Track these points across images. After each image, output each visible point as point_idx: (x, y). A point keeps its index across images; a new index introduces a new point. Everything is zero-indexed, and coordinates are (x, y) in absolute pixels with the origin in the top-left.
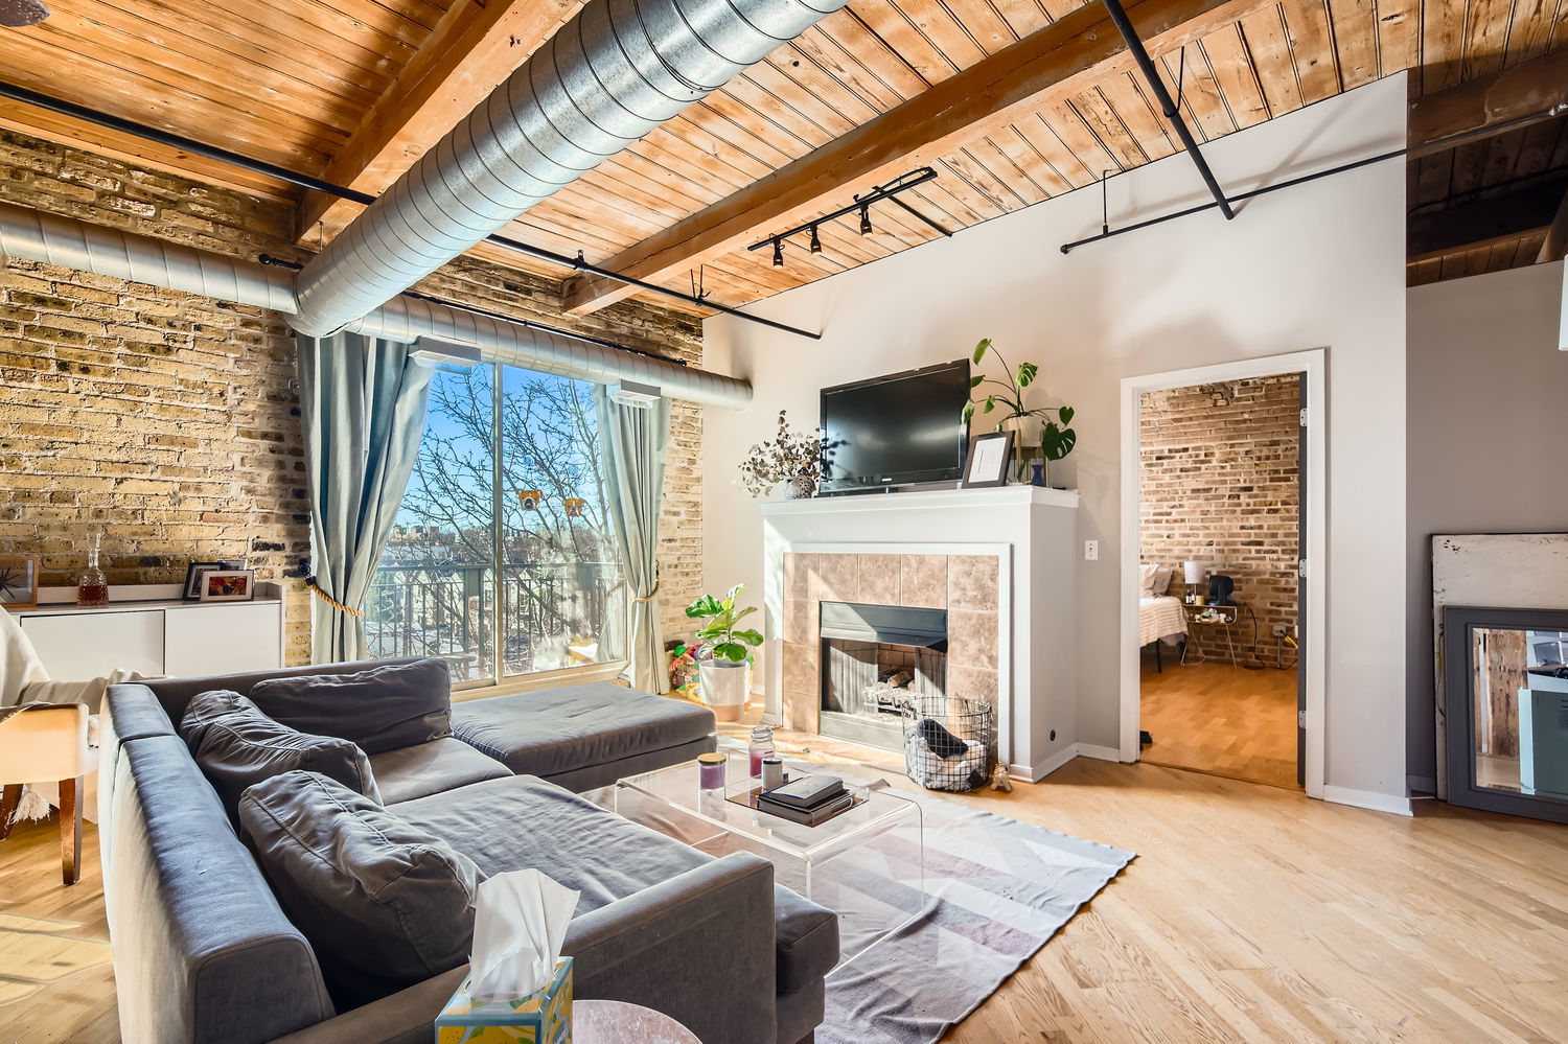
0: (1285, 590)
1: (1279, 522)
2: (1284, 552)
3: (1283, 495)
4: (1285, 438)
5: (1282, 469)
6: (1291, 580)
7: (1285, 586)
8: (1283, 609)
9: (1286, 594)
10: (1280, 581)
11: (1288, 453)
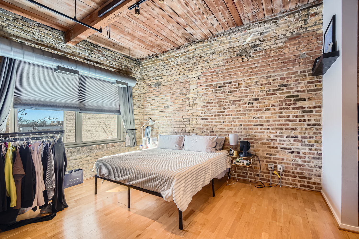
0: (273, 147)
1: (270, 115)
2: (272, 129)
3: (272, 102)
4: (273, 74)
5: (272, 89)
6: (276, 142)
7: (273, 146)
8: (272, 157)
9: (274, 150)
10: (271, 143)
11: (275, 81)
